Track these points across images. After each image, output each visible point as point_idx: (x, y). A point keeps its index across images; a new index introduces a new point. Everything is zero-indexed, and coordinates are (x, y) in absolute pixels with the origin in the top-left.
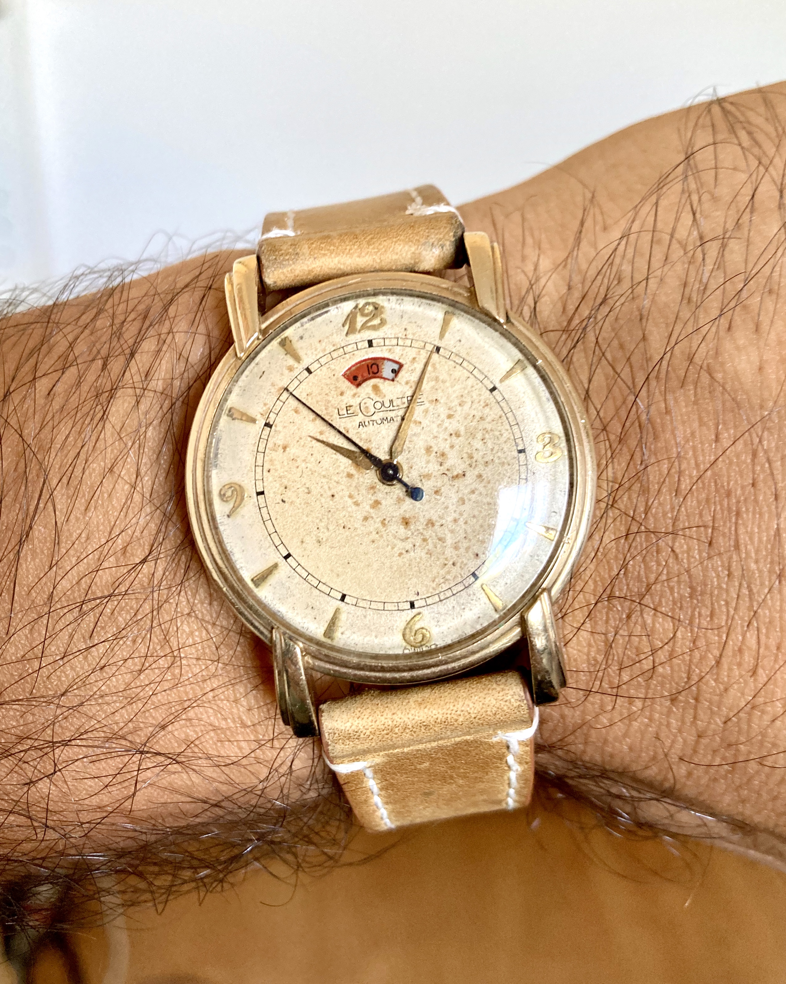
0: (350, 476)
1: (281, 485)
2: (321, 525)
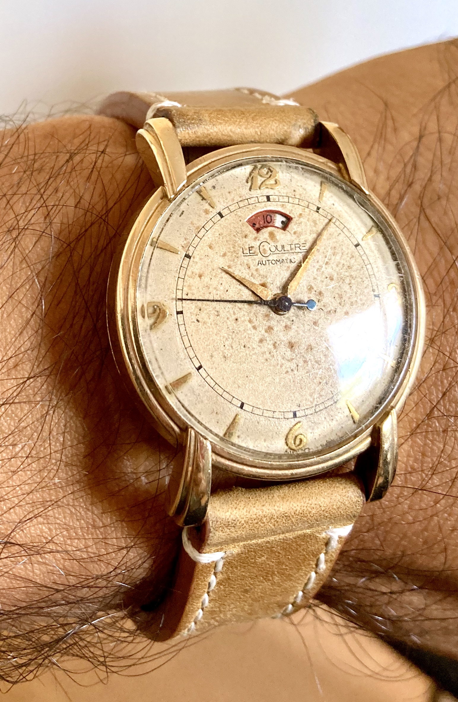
1: (196, 307)
2: (227, 343)
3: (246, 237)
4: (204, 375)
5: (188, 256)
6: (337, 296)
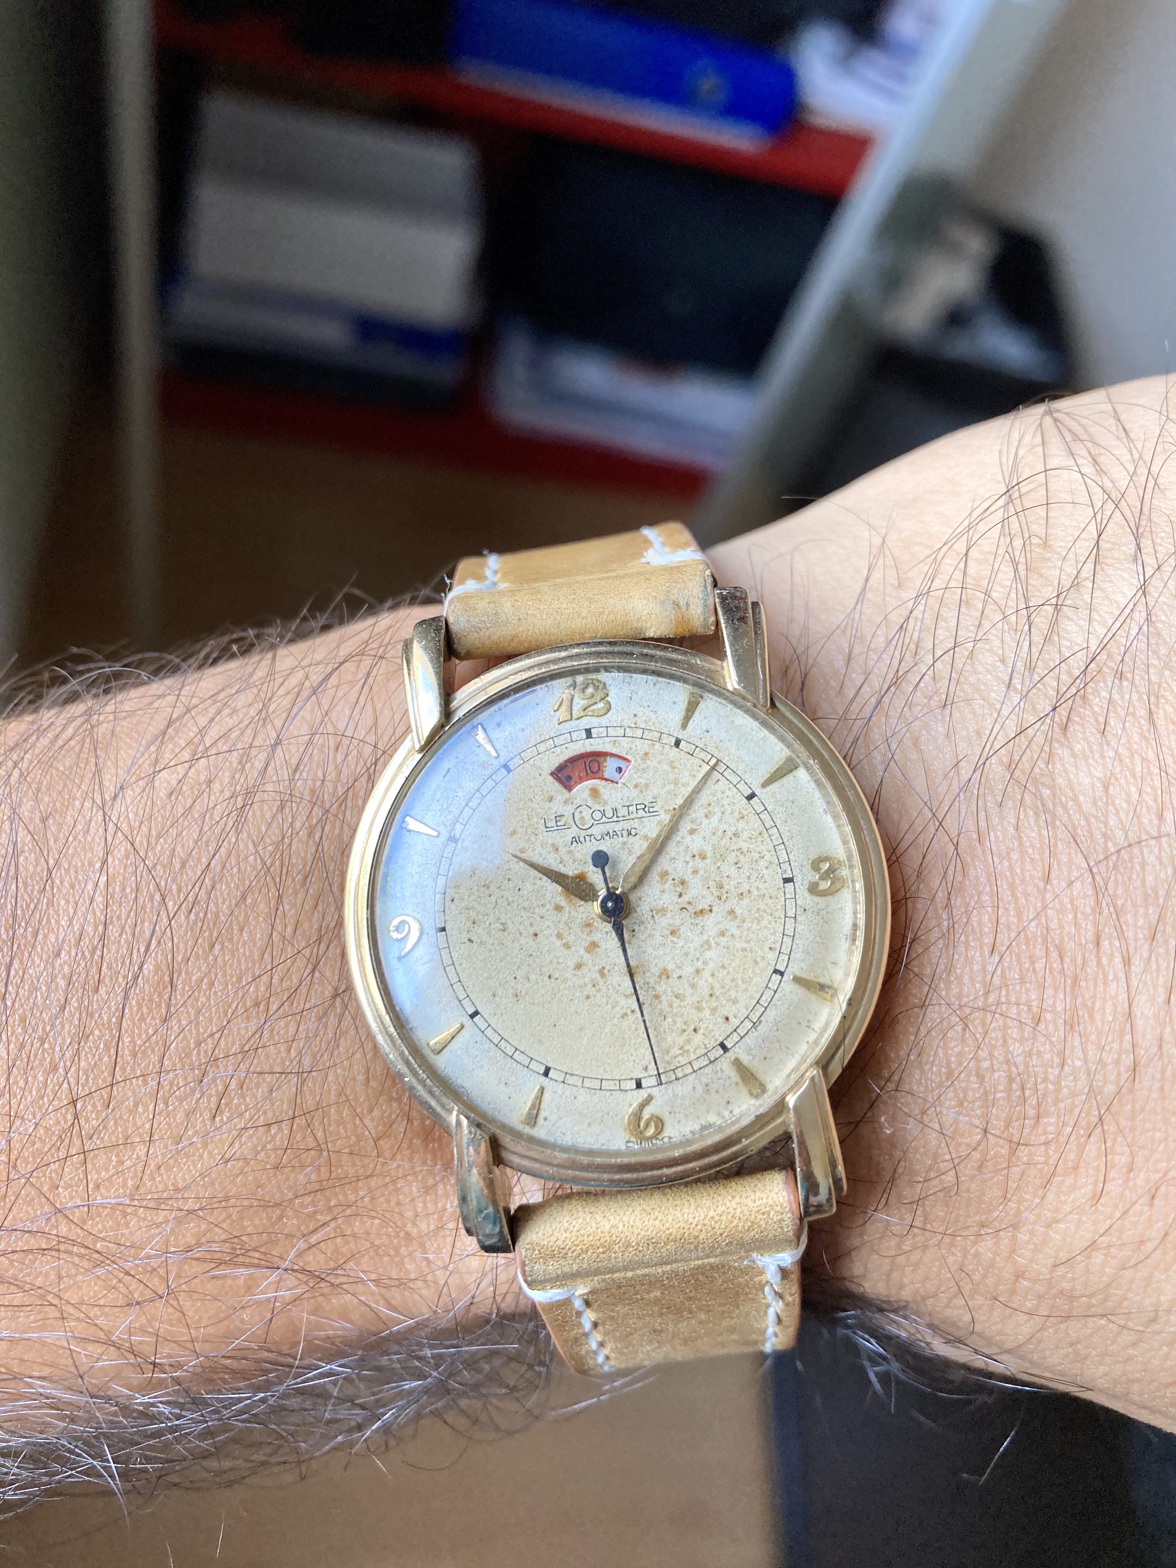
1: (468, 919)
2: (520, 974)
3: (551, 799)
4: (483, 1026)
5: (453, 839)
6: (712, 884)
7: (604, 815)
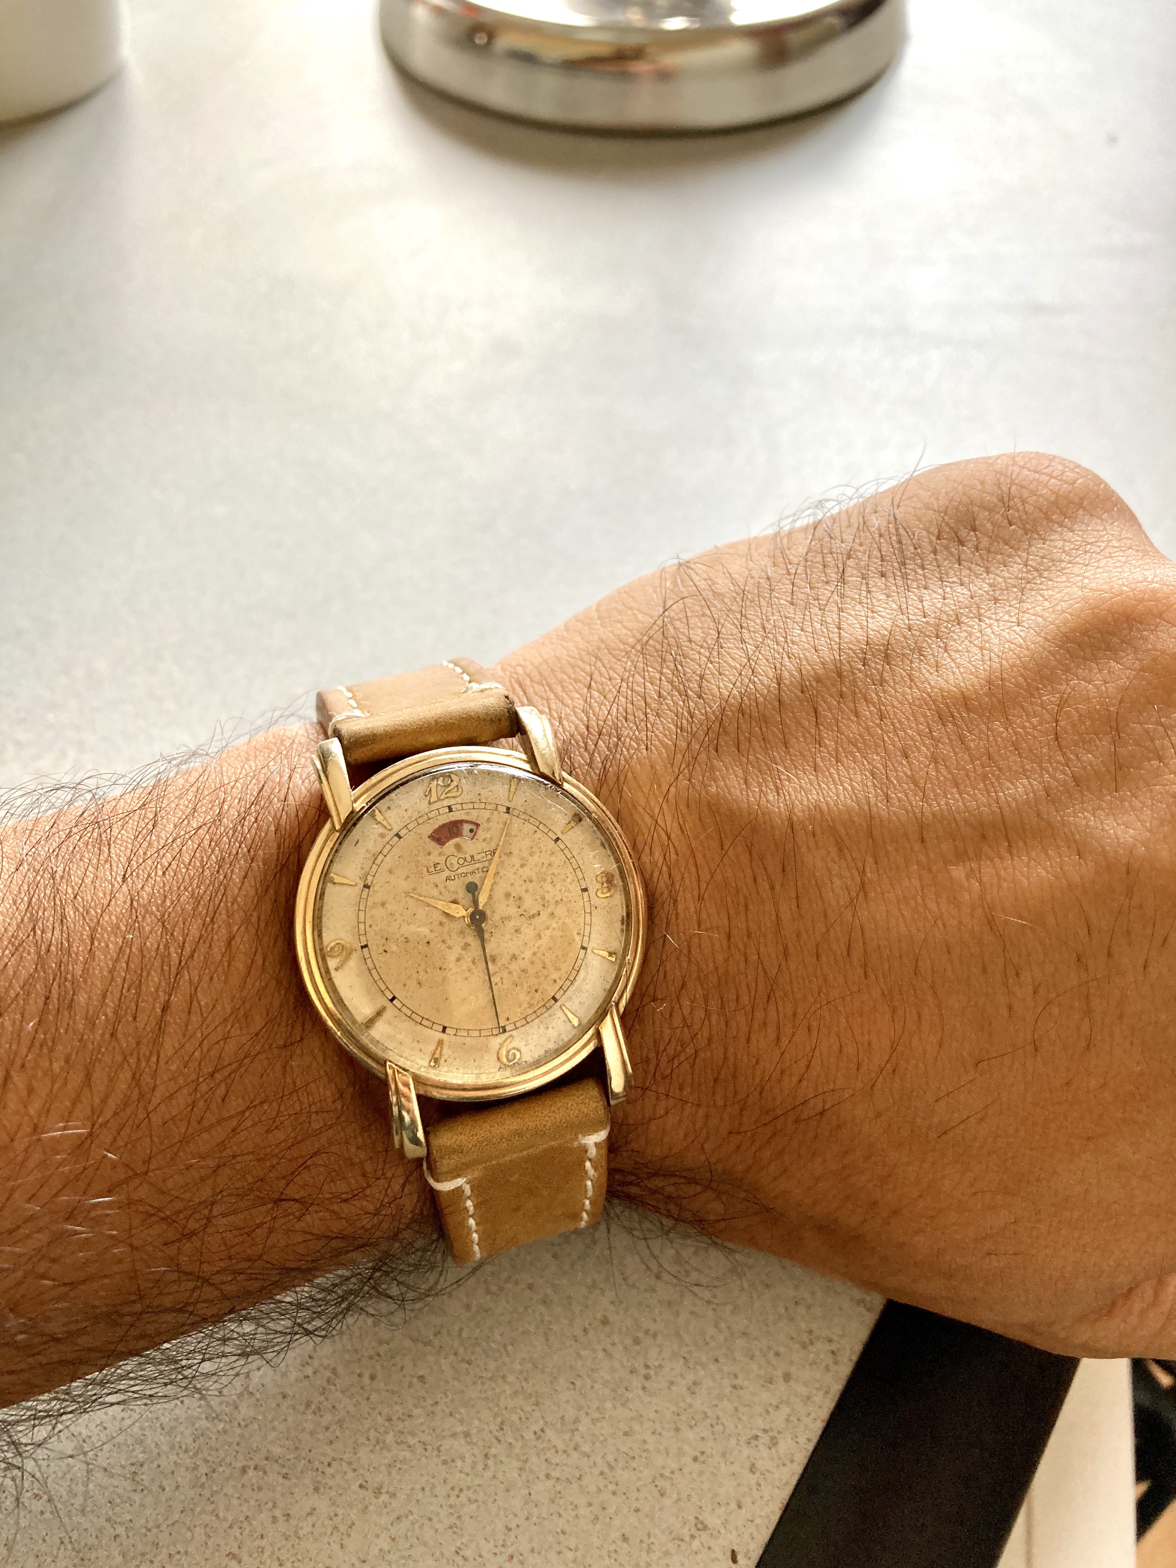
0: (441, 924)
1: (382, 937)
2: (420, 969)
3: (429, 854)
4: (399, 1005)
5: (366, 886)
6: (538, 897)
7: (465, 860)
